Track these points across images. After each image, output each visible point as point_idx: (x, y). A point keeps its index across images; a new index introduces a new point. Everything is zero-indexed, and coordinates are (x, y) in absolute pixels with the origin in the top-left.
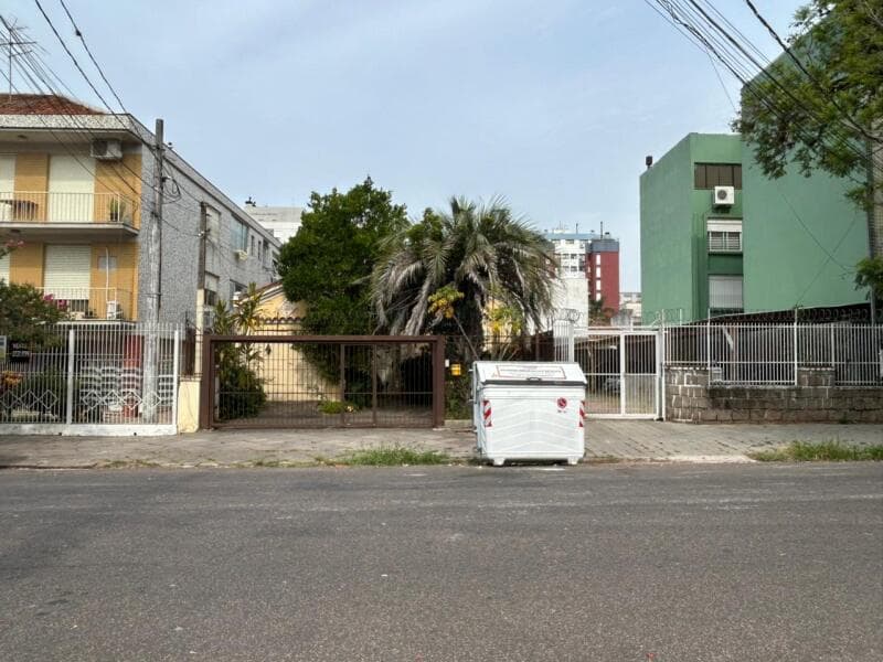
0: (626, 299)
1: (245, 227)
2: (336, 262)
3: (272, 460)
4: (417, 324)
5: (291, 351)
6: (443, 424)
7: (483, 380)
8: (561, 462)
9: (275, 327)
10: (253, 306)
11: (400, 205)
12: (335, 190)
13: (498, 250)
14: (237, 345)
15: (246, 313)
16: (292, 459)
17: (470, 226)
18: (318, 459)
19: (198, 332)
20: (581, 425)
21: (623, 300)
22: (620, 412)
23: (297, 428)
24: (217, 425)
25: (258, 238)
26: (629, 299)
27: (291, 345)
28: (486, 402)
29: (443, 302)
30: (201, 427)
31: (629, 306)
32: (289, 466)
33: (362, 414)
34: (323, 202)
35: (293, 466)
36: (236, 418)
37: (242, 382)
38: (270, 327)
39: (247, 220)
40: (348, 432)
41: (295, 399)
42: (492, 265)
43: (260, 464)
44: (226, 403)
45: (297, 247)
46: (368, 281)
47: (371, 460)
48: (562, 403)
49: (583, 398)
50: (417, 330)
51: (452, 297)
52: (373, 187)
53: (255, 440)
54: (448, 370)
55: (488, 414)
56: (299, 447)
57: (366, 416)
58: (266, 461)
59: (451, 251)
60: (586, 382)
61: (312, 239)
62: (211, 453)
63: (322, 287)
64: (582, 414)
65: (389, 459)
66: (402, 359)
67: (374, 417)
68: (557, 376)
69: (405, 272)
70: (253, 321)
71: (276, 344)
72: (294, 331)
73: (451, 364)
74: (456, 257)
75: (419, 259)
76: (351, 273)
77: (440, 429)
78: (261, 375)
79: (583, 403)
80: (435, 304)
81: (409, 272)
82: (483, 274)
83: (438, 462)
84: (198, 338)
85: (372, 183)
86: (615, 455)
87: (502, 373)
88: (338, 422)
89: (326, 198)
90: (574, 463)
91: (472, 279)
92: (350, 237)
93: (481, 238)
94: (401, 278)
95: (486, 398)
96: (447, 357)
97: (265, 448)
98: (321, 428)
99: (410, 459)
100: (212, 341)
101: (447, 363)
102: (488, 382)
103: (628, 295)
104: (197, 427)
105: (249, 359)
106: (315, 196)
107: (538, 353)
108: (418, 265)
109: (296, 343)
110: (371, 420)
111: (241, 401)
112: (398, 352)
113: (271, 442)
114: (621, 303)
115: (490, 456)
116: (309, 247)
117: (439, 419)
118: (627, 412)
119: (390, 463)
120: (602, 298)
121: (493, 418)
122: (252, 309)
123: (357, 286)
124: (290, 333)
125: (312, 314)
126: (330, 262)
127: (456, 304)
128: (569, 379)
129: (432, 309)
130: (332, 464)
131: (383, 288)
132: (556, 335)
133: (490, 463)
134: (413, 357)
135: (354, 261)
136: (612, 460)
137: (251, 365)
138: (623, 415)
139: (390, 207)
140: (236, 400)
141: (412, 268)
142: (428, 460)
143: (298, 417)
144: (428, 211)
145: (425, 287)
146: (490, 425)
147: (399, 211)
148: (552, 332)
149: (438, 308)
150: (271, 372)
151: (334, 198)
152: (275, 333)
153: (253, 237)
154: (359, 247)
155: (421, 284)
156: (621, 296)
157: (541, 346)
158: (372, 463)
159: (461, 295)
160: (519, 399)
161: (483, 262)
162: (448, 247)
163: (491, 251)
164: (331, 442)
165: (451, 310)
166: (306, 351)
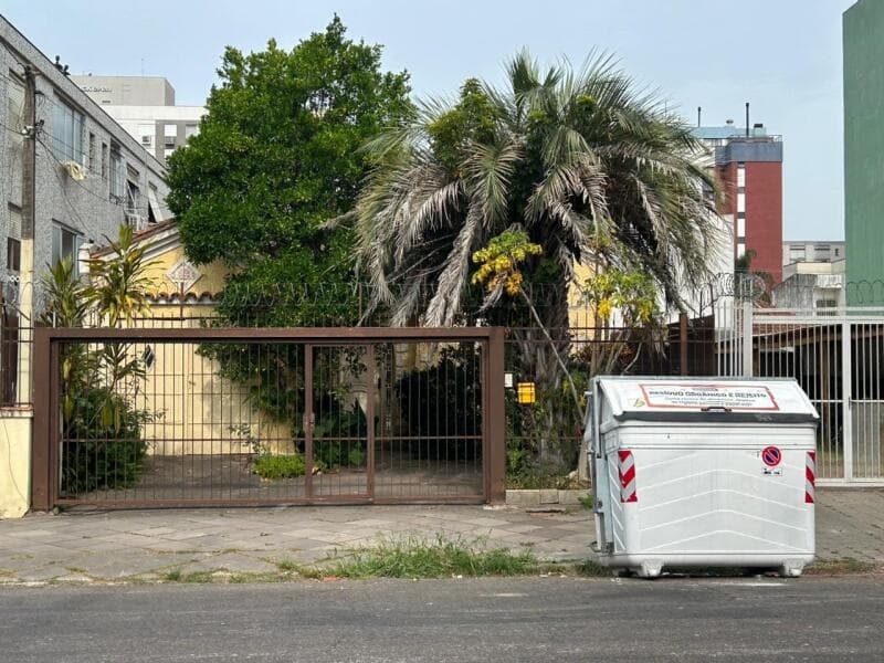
0: (795, 255)
1: (77, 116)
2: (283, 185)
3: (193, 568)
4: (447, 304)
5: (198, 358)
6: (502, 496)
7: (619, 413)
8: (771, 570)
9: (176, 312)
10: (129, 270)
11: (396, 72)
12: (272, 44)
13: (605, 160)
14: (93, 347)
15: (116, 283)
16: (233, 568)
17: (552, 113)
18: (284, 567)
19: (25, 323)
20: (809, 499)
21: (788, 256)
22: (842, 476)
23: (222, 507)
24: (61, 502)
25: (102, 138)
26: (800, 254)
27: (196, 347)
28: (624, 455)
29: (502, 262)
30: (33, 507)
31: (802, 269)
32: (232, 580)
33: (335, 479)
34: (247, 68)
35: (240, 581)
36: (92, 489)
37: (105, 421)
38: (167, 312)
39: (82, 101)
40: (320, 513)
41: (207, 452)
42: (596, 189)
43: (175, 577)
44: (72, 460)
45: (207, 155)
46: (350, 223)
47: (391, 567)
48: (772, 456)
49: (812, 447)
50: (450, 315)
51: (521, 254)
52: (346, 37)
53: (148, 531)
54: (511, 394)
55: (628, 477)
56: (240, 544)
57: (352, 482)
58: (185, 572)
59: (515, 163)
60: (816, 415)
61: (236, 140)
62: (73, 558)
63: (258, 235)
64: (810, 476)
65: (427, 564)
66: (399, 372)
67: (371, 486)
68: (761, 404)
69: (427, 205)
70: (129, 300)
71: (169, 346)
72: (202, 320)
73: (517, 380)
74: (528, 174)
75: (452, 179)
76: (313, 206)
77: (497, 508)
78: (138, 405)
79: (812, 455)
80: (487, 267)
81: (435, 204)
82: (579, 206)
83: (520, 571)
84: (25, 335)
85: (343, 30)
86: (859, 558)
87: (654, 400)
88: (301, 495)
89: (254, 60)
90: (796, 572)
91: (558, 219)
92: (307, 136)
93: (574, 138)
94: (420, 215)
95: (625, 447)
96: (506, 370)
97: (175, 547)
98: (267, 506)
99: (464, 564)
100: (52, 340)
101: (509, 380)
102: (626, 416)
103: (796, 247)
104: (25, 507)
105: (119, 375)
106: (232, 56)
107: (684, 359)
108: (452, 189)
109: (205, 342)
110: (364, 490)
111: (102, 455)
112: (391, 357)
113: (179, 536)
114: (785, 262)
115: (635, 558)
116: (231, 156)
117: (495, 488)
118: (855, 474)
119: (428, 573)
120: (747, 252)
121: (639, 485)
122: (127, 277)
123: (328, 231)
124: (196, 325)
125: (237, 286)
126: (271, 185)
127: (527, 266)
128: (785, 409)
129: (479, 276)
130: (315, 576)
131: (383, 237)
132: (719, 325)
133: (630, 571)
134: (421, 368)
135: (318, 182)
136: (853, 567)
137: (123, 388)
138: (848, 479)
139: (378, 77)
140: (92, 455)
141: (441, 196)
142: (499, 566)
143: (214, 486)
144: (472, 86)
145: (467, 234)
146: (633, 498)
147: (396, 85)
148: (711, 319)
149: (492, 274)
150: (160, 399)
151: (269, 60)
152: (177, 325)
153: (92, 136)
154: (324, 156)
155: (460, 226)
156: (786, 249)
157: (690, 346)
158: (396, 573)
159: (536, 249)
160: (692, 448)
161: (578, 185)
162: (512, 156)
163: (591, 161)
164: (297, 534)
165: (518, 276)
166: (223, 359)
